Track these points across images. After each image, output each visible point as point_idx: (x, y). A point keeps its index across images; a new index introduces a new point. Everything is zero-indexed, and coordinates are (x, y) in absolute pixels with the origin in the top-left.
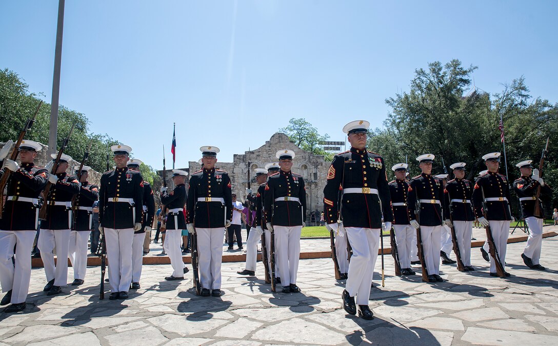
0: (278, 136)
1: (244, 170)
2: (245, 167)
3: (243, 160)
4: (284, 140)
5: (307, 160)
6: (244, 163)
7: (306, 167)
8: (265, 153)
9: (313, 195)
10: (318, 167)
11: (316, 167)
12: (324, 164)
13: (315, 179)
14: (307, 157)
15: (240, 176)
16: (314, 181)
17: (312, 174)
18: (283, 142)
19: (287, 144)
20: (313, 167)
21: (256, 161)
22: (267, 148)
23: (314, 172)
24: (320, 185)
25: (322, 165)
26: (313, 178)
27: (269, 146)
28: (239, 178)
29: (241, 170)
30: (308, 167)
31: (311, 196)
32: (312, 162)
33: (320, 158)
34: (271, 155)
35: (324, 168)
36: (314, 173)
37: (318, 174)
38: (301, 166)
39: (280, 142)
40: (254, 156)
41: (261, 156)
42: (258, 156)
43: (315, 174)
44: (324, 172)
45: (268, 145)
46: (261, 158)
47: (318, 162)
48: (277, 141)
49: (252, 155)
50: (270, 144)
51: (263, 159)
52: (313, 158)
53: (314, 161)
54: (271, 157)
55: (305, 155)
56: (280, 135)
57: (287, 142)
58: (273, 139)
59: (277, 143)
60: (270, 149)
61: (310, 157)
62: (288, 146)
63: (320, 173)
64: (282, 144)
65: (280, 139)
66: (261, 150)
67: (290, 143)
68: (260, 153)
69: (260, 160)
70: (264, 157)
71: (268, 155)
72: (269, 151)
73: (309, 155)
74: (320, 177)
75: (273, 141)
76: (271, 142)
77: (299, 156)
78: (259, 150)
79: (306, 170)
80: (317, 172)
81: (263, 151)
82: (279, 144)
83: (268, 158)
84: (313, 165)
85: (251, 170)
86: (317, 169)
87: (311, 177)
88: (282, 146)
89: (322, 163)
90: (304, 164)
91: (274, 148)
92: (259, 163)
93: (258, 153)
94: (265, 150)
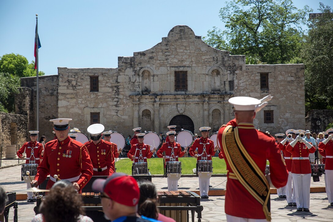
0: (178, 29)
1: (132, 79)
2: (133, 73)
3: (131, 64)
4: (187, 36)
5: (219, 63)
6: (132, 69)
7: (218, 73)
8: (161, 54)
9: (227, 112)
10: (236, 72)
11: (233, 72)
12: (244, 68)
13: (230, 90)
14: (220, 58)
15: (126, 86)
16: (229, 92)
17: (227, 83)
18: (186, 38)
19: (191, 40)
20: (229, 72)
21: (149, 66)
22: (164, 48)
23: (229, 79)
25: (241, 69)
26: (227, 87)
27: (167, 45)
28: (125, 90)
29: (127, 78)
30: (221, 73)
31: (224, 114)
32: (227, 65)
33: (238, 60)
34: (168, 57)
35: (245, 74)
36: (230, 82)
37: (236, 82)
38: (211, 71)
39: (181, 38)
40: (146, 58)
41: (156, 58)
42: (151, 58)
43: (231, 83)
44: (243, 79)
45: (166, 43)
46: (155, 61)
47: (235, 66)
48: (177, 37)
49: (143, 57)
50: (168, 41)
51: (158, 63)
52: (228, 60)
53: (229, 64)
54: (168, 59)
55: (217, 55)
56: (183, 28)
57: (191, 38)
58: (172, 34)
59: (177, 40)
60: (167, 49)
61: (223, 58)
62: (193, 44)
63: (238, 81)
64: (185, 40)
65: (182, 34)
66: (155, 50)
67: (196, 39)
68: (154, 54)
69: (154, 65)
70: (160, 60)
71: (165, 56)
72: (167, 51)
73: (223, 55)
74: (238, 87)
75: (172, 37)
76: (170, 38)
77: (208, 57)
78: (152, 51)
79: (219, 76)
80: (235, 79)
81: (158, 52)
82: (180, 41)
83: (165, 61)
84: (229, 69)
85: (141, 78)
86: (233, 75)
87: (225, 86)
88: (185, 44)
89: (241, 67)
90: (215, 68)
91: (173, 47)
92: (152, 68)
93: (151, 55)
94: (160, 51)
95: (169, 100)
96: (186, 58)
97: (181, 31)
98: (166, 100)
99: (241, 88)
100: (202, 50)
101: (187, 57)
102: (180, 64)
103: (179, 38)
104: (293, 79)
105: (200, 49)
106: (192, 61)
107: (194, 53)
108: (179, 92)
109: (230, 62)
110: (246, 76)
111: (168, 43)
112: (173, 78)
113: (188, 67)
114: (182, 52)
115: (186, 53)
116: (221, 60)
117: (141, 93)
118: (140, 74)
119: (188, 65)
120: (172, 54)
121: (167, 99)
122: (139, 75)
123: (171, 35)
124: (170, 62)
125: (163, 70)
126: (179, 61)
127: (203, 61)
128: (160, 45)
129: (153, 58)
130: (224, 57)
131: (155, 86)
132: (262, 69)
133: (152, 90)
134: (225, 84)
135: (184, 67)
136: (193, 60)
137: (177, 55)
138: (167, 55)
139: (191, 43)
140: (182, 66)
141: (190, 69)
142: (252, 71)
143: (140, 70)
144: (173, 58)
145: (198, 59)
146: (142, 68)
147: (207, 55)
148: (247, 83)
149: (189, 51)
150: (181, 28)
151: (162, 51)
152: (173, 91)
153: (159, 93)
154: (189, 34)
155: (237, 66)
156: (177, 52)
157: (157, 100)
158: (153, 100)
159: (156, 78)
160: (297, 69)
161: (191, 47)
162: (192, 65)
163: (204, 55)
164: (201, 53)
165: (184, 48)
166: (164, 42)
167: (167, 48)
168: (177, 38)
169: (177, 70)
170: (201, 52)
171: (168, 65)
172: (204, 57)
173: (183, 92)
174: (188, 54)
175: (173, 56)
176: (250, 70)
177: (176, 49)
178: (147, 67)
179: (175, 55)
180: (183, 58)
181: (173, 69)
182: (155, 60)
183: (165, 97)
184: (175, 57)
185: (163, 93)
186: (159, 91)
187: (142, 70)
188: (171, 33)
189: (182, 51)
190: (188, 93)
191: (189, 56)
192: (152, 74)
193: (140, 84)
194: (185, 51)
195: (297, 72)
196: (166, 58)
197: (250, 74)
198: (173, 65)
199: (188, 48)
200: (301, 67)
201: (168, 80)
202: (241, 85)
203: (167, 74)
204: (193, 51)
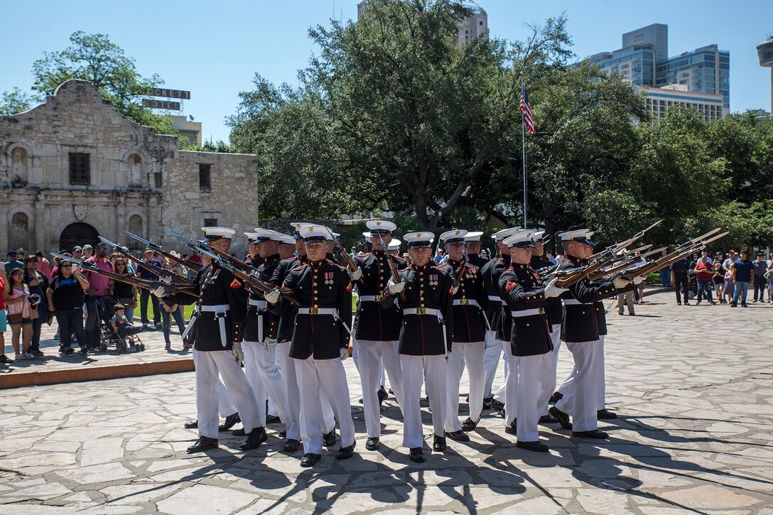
4: (89, 98)
5: (140, 144)
7: (137, 159)
8: (45, 122)
9: (153, 219)
10: (165, 160)
11: (160, 160)
12: (176, 155)
13: (157, 187)
14: (141, 138)
16: (154, 189)
17: (152, 176)
18: (87, 101)
19: (97, 105)
20: (154, 159)
21: (24, 140)
22: (50, 113)
23: (155, 171)
24: (168, 198)
25: (172, 156)
26: (152, 183)
27: (55, 109)
30: (143, 160)
31: (148, 222)
32: (151, 148)
33: (168, 142)
34: (58, 129)
35: (178, 164)
36: (156, 174)
37: (165, 175)
38: (127, 156)
39: (79, 101)
40: (19, 127)
41: (36, 128)
42: (28, 128)
43: (158, 176)
44: (176, 171)
45: (52, 105)
46: (34, 133)
47: (163, 150)
48: (73, 97)
49: (13, 125)
50: (57, 104)
51: (40, 137)
52: (153, 141)
53: (155, 147)
54: (58, 132)
55: (137, 133)
56: (82, 85)
57: (95, 102)
58: (64, 92)
59: (73, 103)
60: (57, 116)
61: (146, 138)
62: (98, 111)
63: (168, 174)
64: (86, 105)
65: (81, 93)
66: (35, 115)
67: (103, 105)
68: (34, 122)
69: (33, 139)
70: (44, 133)
71: (53, 127)
72: (55, 118)
73: (146, 133)
74: (168, 183)
75: (64, 97)
76: (61, 99)
77: (123, 134)
78: (29, 116)
79: (139, 165)
80: (163, 170)
81: (41, 119)
82: (77, 105)
83: (53, 135)
84: (154, 156)
85: (10, 160)
86: (161, 164)
87: (149, 180)
88: (85, 111)
89: (173, 153)
90: (134, 152)
91: (66, 113)
92: (30, 145)
93: (27, 123)
94: (44, 117)
95: (59, 198)
96: (88, 133)
97: (79, 88)
98: (54, 198)
99: (172, 184)
100: (113, 123)
101: (90, 131)
102: (77, 141)
103: (75, 100)
104: (243, 175)
105: (110, 120)
106: (97, 139)
107: (101, 125)
108: (76, 187)
109: (157, 145)
110: (180, 166)
111: (58, 106)
112: (66, 163)
113: (91, 147)
114: (81, 123)
115: (87, 125)
116: (143, 140)
117: (10, 185)
118: (9, 152)
119: (91, 145)
120: (64, 125)
121: (57, 196)
122: (6, 154)
123: (62, 94)
124: (61, 138)
125: (49, 149)
126: (76, 136)
127: (115, 139)
128: (43, 108)
129: (32, 128)
130: (148, 136)
131: (36, 176)
132: (201, 158)
133: (30, 180)
134: (148, 177)
135: (85, 146)
136: (99, 137)
137: (72, 126)
138: (55, 126)
139: (96, 109)
140: (82, 146)
141: (95, 150)
142: (188, 161)
143: (8, 146)
144: (66, 131)
145: (107, 136)
146: (11, 143)
147: (121, 131)
148: (181, 178)
149: (92, 122)
150: (79, 84)
151: (47, 119)
152: (66, 185)
153: (42, 187)
154: (92, 95)
155: (166, 150)
156: (72, 121)
157: (41, 197)
158: (32, 197)
159: (36, 161)
160: (248, 161)
161: (95, 116)
162: (97, 144)
163: (117, 131)
164: (112, 127)
165: (84, 116)
166: (50, 103)
167: (56, 114)
168: (73, 100)
169: (73, 150)
170: (112, 125)
171: (57, 142)
172: (116, 134)
173: (84, 187)
174: (91, 126)
175: (66, 128)
176: (185, 159)
177: (71, 117)
178: (22, 142)
179: (70, 127)
180: (83, 132)
181: (67, 149)
182: (36, 132)
183: (54, 193)
184: (69, 130)
185: (50, 186)
186: (42, 183)
187: (12, 147)
188: (62, 90)
189: (80, 120)
190: (91, 188)
191: (93, 130)
192: (29, 154)
193: (9, 169)
194: (86, 122)
195: (249, 166)
196: (54, 130)
197: (185, 164)
198: (66, 143)
199: (90, 118)
200: (253, 159)
201: (57, 166)
202: (173, 180)
203: (57, 156)
204: (100, 123)
